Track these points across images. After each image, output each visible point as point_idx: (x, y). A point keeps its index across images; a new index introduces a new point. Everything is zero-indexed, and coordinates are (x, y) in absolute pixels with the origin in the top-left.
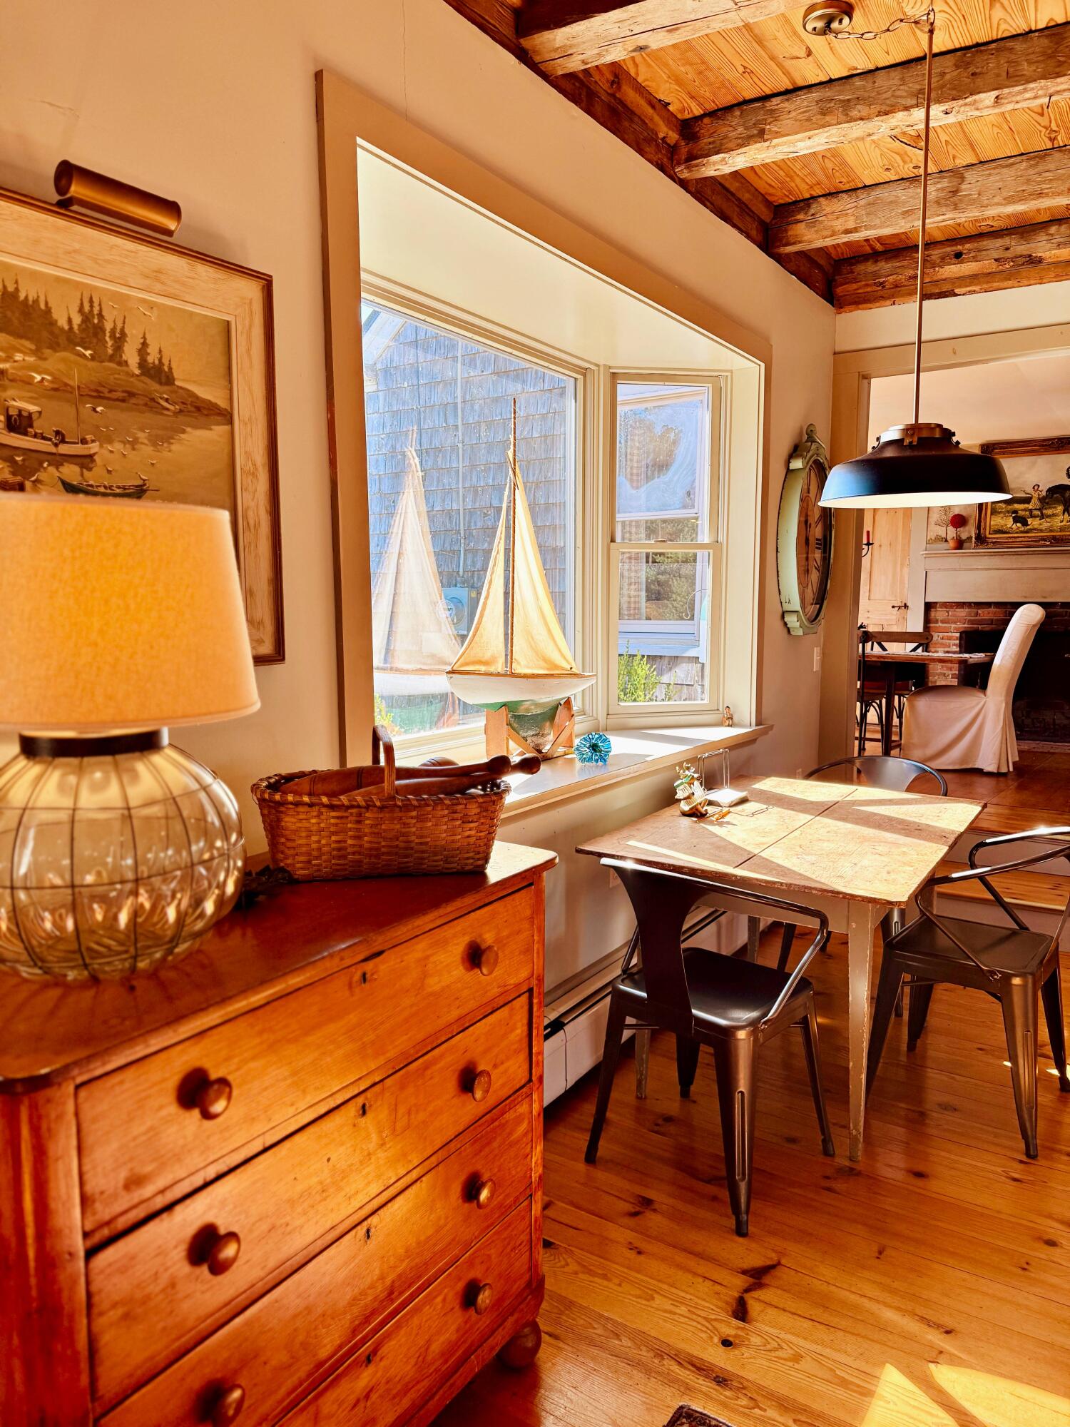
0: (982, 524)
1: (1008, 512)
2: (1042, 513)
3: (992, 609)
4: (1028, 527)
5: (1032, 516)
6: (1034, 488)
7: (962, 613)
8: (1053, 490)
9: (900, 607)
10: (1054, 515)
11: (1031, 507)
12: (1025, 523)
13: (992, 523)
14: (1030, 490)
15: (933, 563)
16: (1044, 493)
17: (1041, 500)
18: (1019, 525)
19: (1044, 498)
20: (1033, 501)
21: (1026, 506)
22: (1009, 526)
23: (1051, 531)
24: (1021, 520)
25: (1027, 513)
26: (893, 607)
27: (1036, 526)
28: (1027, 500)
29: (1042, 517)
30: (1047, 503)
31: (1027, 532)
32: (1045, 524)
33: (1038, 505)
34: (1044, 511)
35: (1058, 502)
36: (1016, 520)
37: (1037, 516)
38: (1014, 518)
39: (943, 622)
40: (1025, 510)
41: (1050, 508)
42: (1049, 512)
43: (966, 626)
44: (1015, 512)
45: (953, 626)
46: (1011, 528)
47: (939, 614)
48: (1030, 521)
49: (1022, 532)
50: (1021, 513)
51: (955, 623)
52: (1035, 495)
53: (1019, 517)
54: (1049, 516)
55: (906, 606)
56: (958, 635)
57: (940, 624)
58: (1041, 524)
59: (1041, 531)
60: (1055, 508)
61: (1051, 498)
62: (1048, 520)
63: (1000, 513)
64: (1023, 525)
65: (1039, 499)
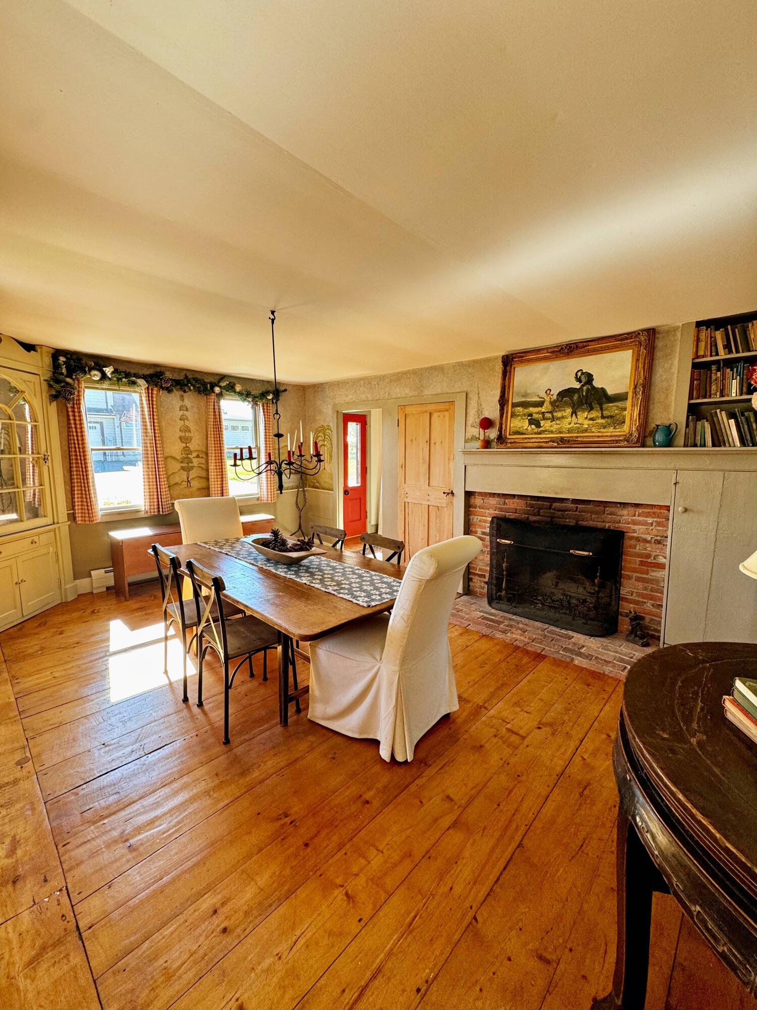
0: (504, 426)
1: (525, 415)
2: (553, 416)
3: (516, 500)
4: (541, 429)
5: (544, 419)
6: (546, 392)
7: (493, 501)
8: (564, 394)
9: (448, 494)
10: (563, 417)
11: (543, 410)
12: (538, 425)
13: (512, 425)
14: (543, 394)
15: (470, 460)
16: (555, 397)
17: (552, 403)
18: (533, 426)
19: (555, 401)
20: (545, 404)
21: (540, 409)
22: (525, 428)
23: (560, 433)
24: (535, 422)
25: (541, 416)
26: (444, 493)
27: (547, 428)
28: (540, 404)
29: (553, 419)
30: (558, 406)
31: (540, 433)
32: (555, 426)
33: (550, 408)
34: (555, 414)
35: (566, 404)
36: (530, 423)
37: (549, 419)
38: (529, 420)
39: (480, 508)
40: (538, 413)
41: (560, 411)
42: (559, 414)
43: (496, 512)
44: (531, 415)
45: (487, 511)
46: (526, 429)
47: (478, 501)
48: (542, 423)
49: (536, 433)
50: (535, 416)
51: (489, 509)
52: (547, 399)
53: (534, 420)
54: (558, 419)
55: (452, 493)
56: (490, 519)
57: (478, 509)
58: (551, 426)
59: (552, 432)
60: (564, 410)
61: (561, 401)
62: (558, 422)
63: (518, 416)
64: (537, 427)
65: (551, 403)
